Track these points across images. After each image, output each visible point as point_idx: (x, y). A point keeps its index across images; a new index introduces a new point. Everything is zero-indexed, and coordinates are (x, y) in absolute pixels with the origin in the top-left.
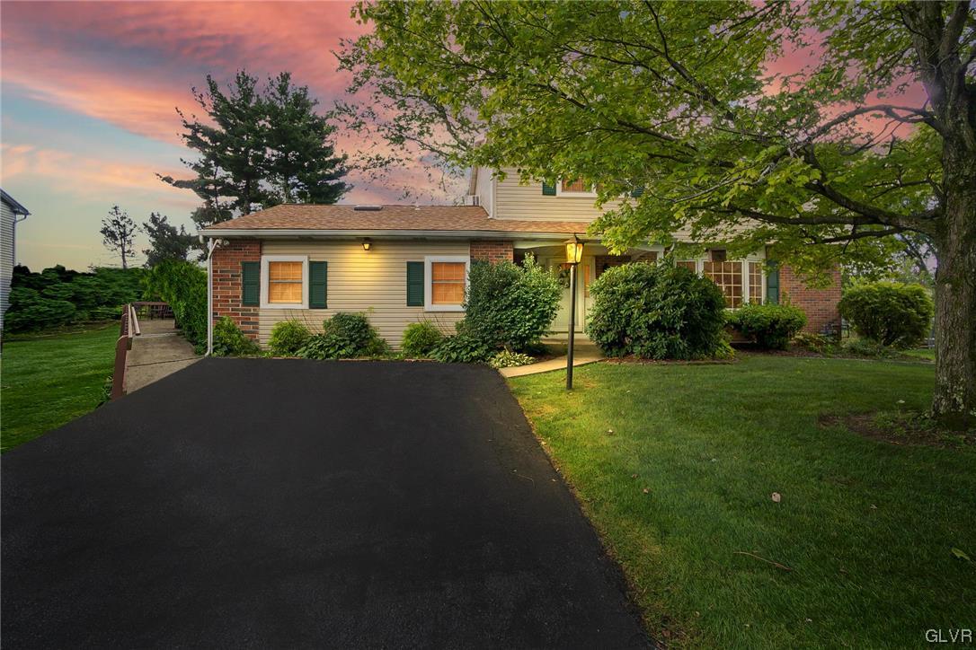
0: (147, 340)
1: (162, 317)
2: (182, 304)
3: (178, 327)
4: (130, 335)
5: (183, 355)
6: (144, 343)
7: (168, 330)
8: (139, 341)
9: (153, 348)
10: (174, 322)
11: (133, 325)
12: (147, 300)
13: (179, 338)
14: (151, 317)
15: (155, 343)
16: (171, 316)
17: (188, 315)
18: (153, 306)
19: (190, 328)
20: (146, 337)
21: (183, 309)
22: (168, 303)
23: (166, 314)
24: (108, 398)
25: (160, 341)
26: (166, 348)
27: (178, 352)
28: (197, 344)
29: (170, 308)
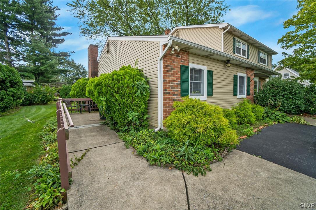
0: (79, 130)
1: (89, 111)
2: (103, 99)
3: (103, 118)
4: (66, 127)
5: (110, 141)
6: (78, 133)
7: (95, 122)
8: (74, 131)
9: (86, 137)
10: (98, 114)
11: (67, 118)
12: (74, 96)
13: (105, 127)
14: (80, 111)
15: (87, 132)
16: (96, 110)
17: (108, 108)
18: (80, 102)
19: (112, 118)
20: (79, 128)
21: (104, 103)
22: (91, 99)
23: (92, 108)
24: (59, 179)
25: (91, 130)
26: (96, 135)
27: (106, 139)
28: (118, 131)
29: (94, 103)
